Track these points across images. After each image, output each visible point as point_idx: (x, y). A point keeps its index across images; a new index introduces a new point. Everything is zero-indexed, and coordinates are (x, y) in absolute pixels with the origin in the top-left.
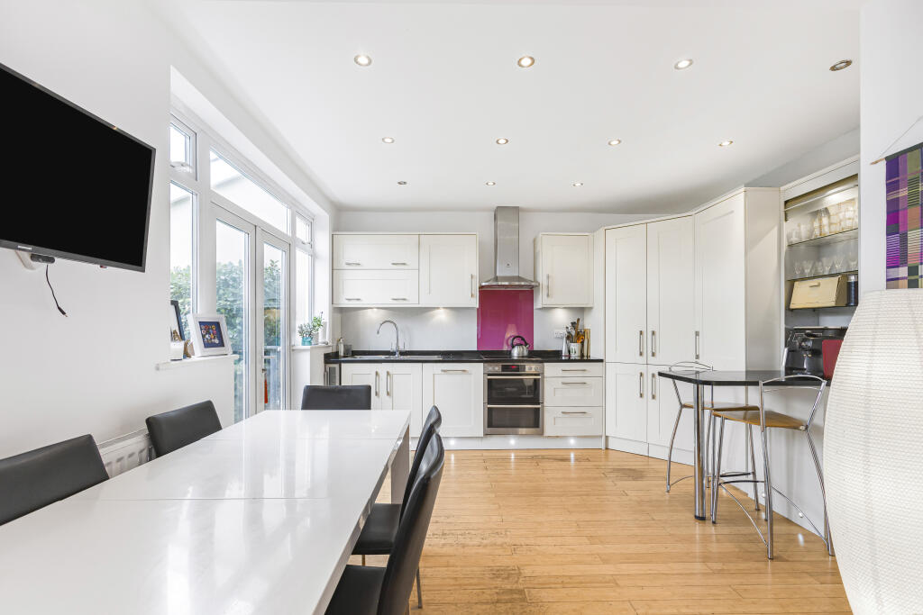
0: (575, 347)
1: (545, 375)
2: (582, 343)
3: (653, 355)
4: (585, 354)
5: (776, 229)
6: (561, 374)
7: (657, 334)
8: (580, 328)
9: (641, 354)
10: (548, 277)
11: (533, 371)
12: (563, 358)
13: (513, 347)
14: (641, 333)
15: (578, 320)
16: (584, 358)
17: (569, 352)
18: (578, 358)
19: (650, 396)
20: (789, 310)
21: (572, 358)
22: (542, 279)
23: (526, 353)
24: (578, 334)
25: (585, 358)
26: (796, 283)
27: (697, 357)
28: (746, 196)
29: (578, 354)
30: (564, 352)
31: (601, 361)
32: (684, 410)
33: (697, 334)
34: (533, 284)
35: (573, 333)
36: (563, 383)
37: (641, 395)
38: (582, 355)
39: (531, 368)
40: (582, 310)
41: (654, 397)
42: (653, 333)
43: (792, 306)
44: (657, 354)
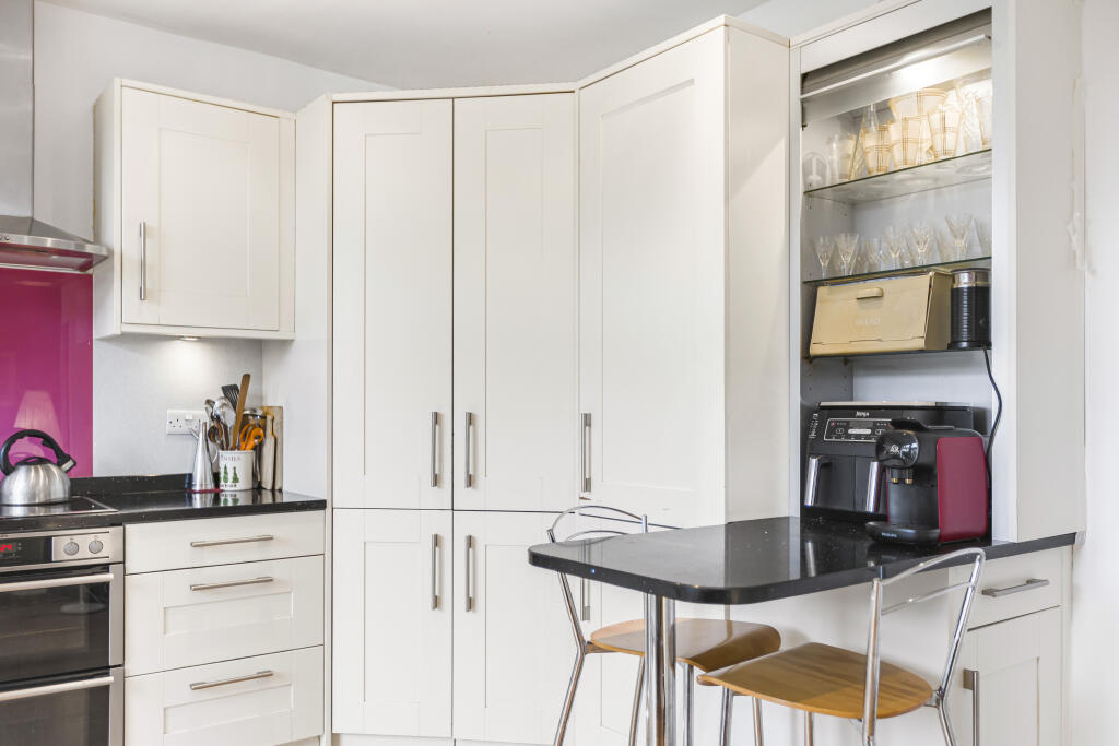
0: (235, 463)
1: (131, 566)
2: (258, 449)
3: (470, 481)
4: (267, 484)
5: (782, 146)
6: (187, 557)
7: (480, 422)
8: (249, 403)
9: (436, 481)
10: (144, 231)
11: (84, 555)
12: (198, 503)
13: (9, 470)
14: (436, 418)
15: (246, 378)
16: (263, 501)
17: (216, 477)
18: (244, 500)
19: (461, 602)
20: (808, 358)
21: (227, 500)
22: (120, 236)
23: (59, 489)
24: (244, 421)
25: (267, 499)
26: (822, 291)
27: (587, 485)
28: (727, 39)
29: (245, 483)
30: (201, 480)
31: (319, 505)
32: (591, 658)
33: (587, 420)
34: (89, 249)
35: (230, 418)
36: (197, 588)
37: (436, 603)
38: (258, 488)
39: (75, 546)
40: (258, 349)
41: (470, 604)
42: (470, 418)
43: (815, 350)
44: (480, 480)
